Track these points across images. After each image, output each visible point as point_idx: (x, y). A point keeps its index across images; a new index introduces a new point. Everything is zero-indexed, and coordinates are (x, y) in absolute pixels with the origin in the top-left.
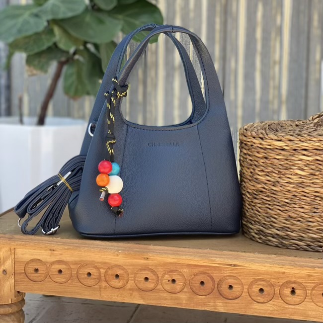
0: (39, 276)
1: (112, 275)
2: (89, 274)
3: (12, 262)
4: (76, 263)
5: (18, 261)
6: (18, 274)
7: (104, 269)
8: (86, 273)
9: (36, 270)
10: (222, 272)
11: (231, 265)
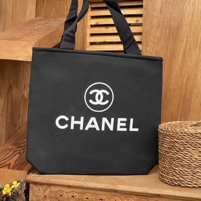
0: (62, 199)
1: (99, 199)
2: (87, 198)
3: (49, 192)
4: (81, 193)
5: (52, 191)
6: (52, 198)
7: (95, 196)
8: (86, 198)
9: (61, 196)
10: (153, 199)
11: (157, 195)
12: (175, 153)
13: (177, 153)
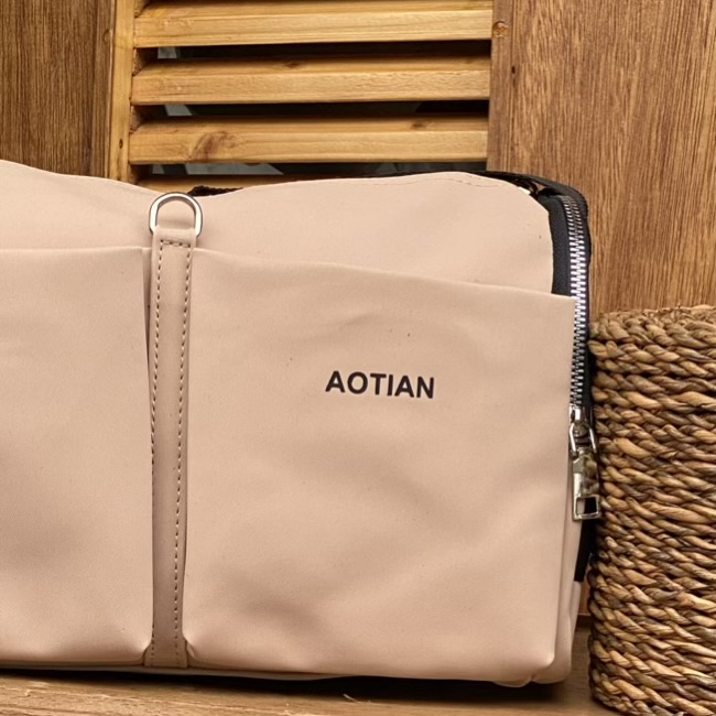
12: (693, 490)
13: (704, 493)
